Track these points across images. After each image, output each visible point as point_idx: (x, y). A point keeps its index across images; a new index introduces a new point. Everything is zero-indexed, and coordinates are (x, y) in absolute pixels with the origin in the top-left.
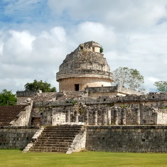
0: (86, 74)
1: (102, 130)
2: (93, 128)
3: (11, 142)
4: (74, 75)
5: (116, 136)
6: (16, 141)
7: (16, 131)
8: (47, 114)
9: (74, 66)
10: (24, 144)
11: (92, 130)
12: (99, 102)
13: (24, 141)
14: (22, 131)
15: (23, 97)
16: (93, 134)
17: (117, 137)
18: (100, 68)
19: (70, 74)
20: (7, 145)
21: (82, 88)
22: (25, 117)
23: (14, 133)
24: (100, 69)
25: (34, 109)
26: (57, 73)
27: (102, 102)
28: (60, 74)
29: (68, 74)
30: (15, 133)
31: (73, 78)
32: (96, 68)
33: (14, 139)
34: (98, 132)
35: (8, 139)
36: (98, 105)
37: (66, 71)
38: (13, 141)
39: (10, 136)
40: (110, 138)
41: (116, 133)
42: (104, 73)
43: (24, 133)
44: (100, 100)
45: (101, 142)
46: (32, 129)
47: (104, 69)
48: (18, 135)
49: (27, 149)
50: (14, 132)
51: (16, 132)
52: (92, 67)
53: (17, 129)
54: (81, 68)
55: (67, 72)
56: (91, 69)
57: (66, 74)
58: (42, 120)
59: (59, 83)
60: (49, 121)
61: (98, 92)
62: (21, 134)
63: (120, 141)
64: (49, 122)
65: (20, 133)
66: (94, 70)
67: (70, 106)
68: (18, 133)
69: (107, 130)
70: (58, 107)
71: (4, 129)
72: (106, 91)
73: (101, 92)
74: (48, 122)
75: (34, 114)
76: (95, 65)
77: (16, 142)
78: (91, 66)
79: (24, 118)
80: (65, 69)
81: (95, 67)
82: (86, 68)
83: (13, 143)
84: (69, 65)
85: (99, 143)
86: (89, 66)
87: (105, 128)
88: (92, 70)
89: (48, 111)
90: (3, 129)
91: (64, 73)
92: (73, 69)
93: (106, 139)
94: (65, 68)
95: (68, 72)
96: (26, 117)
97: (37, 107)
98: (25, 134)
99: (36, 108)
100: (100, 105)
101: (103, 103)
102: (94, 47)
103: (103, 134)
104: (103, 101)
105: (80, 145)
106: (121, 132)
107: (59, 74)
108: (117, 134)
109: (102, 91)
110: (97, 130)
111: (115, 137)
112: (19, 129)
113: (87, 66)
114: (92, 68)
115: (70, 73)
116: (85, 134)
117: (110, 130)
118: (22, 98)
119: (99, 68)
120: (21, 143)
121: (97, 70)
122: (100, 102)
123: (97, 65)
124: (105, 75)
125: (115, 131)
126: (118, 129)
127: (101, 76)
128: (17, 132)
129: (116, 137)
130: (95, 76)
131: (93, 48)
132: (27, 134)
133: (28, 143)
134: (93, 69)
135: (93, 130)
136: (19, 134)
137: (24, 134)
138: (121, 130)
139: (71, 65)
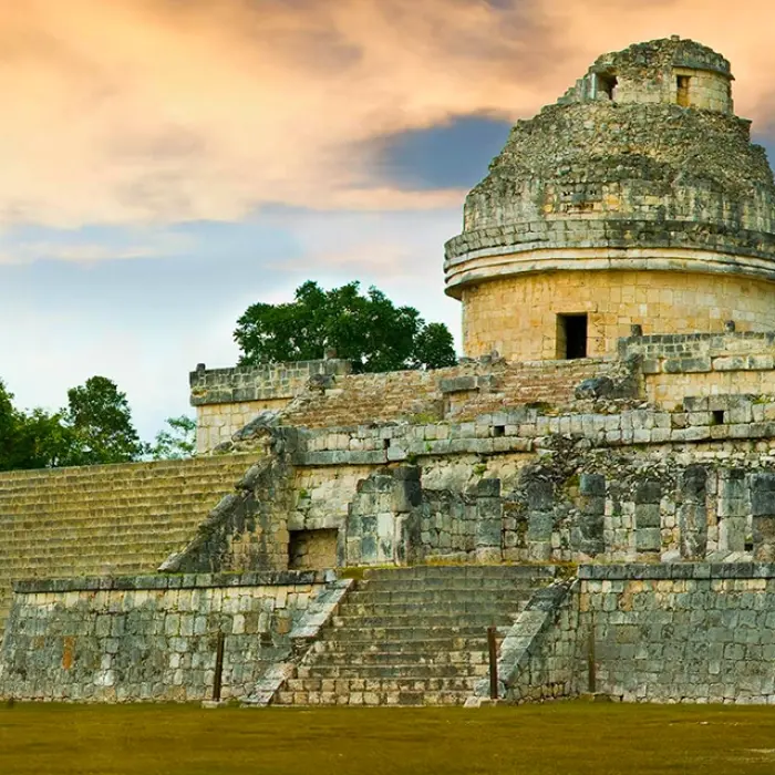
0: (633, 248)
1: (661, 585)
2: (611, 575)
3: (175, 661)
4: (557, 254)
5: (736, 617)
6: (201, 653)
7: (203, 601)
8: (373, 501)
9: (555, 197)
10: (249, 670)
11: (607, 586)
12: (687, 430)
13: (249, 654)
14: (236, 601)
15: (236, 408)
16: (613, 608)
17: (742, 622)
18: (720, 208)
19: (527, 251)
20: (157, 678)
21: (607, 341)
22: (251, 529)
23: (189, 613)
24: (720, 215)
25: (300, 475)
26: (448, 245)
27: (706, 432)
28: (469, 251)
29: (518, 247)
30: (196, 614)
31: (551, 273)
32: (697, 213)
33: (193, 648)
34: (642, 594)
35: (160, 645)
36: (680, 451)
37: (506, 231)
38: (187, 657)
39: (172, 631)
40: (706, 628)
41: (735, 598)
42: (749, 245)
43: (243, 608)
44: (693, 419)
45: (654, 651)
46: (291, 589)
47: (752, 215)
48: (211, 623)
49: (263, 691)
50: (194, 608)
51: (200, 608)
52: (671, 206)
53: (205, 588)
54: (599, 211)
55: (509, 240)
56: (667, 218)
57: (505, 250)
58: (349, 539)
59: (460, 303)
60: (387, 545)
61: (702, 365)
62: (230, 616)
63: (756, 642)
64: (386, 550)
65: (226, 609)
66: (682, 226)
67: (516, 456)
68: (213, 613)
69: (690, 585)
70: (444, 463)
71: (135, 590)
72: (752, 361)
73: (718, 364)
74: (381, 551)
75: (301, 510)
76: (693, 193)
77: (202, 663)
78: (666, 201)
79: (246, 536)
80: (498, 217)
81: (692, 203)
82: (630, 210)
83: (187, 666)
84: (527, 191)
85: (642, 655)
86: (651, 200)
87: (675, 573)
88: (668, 226)
89: (381, 488)
90: (132, 593)
91: (491, 243)
92: (550, 218)
93: (685, 634)
94: (499, 210)
95: (520, 237)
96: (258, 529)
97: (317, 467)
98: (250, 616)
99: (314, 471)
100: (692, 446)
101: (706, 435)
102: (688, 73)
103: (669, 609)
104: (710, 425)
105: (539, 666)
106: (760, 596)
107: (460, 250)
108: (743, 606)
109: (728, 363)
110: (638, 587)
111: (729, 621)
112: (218, 592)
113: (639, 198)
114: (673, 213)
115: (530, 246)
116: (567, 608)
117: (706, 585)
118: (227, 409)
119: (714, 212)
120: (231, 667)
121: (704, 226)
122: (692, 428)
123: (705, 194)
124: (753, 254)
125: (730, 591)
126: (747, 579)
127: (728, 263)
128: (206, 609)
129: (733, 624)
130: (690, 263)
131: (680, 79)
132: (262, 618)
133: (269, 663)
134: (679, 218)
135: (615, 583)
136: (217, 616)
137: (245, 614)
138: (762, 584)
139: (534, 194)
